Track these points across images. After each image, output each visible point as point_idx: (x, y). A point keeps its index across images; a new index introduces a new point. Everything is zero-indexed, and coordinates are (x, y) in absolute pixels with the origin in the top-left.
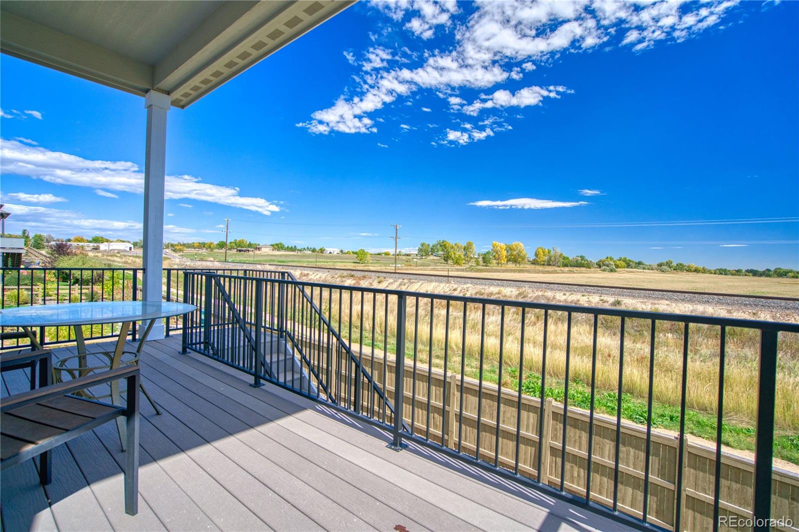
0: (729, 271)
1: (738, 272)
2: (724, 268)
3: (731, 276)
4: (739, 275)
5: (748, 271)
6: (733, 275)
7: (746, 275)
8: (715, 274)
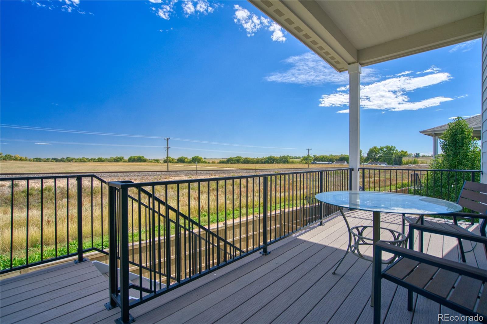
0: (42, 159)
1: (47, 160)
2: (39, 158)
3: (43, 163)
4: (48, 162)
5: (52, 159)
6: (44, 162)
7: (52, 161)
8: (34, 161)
